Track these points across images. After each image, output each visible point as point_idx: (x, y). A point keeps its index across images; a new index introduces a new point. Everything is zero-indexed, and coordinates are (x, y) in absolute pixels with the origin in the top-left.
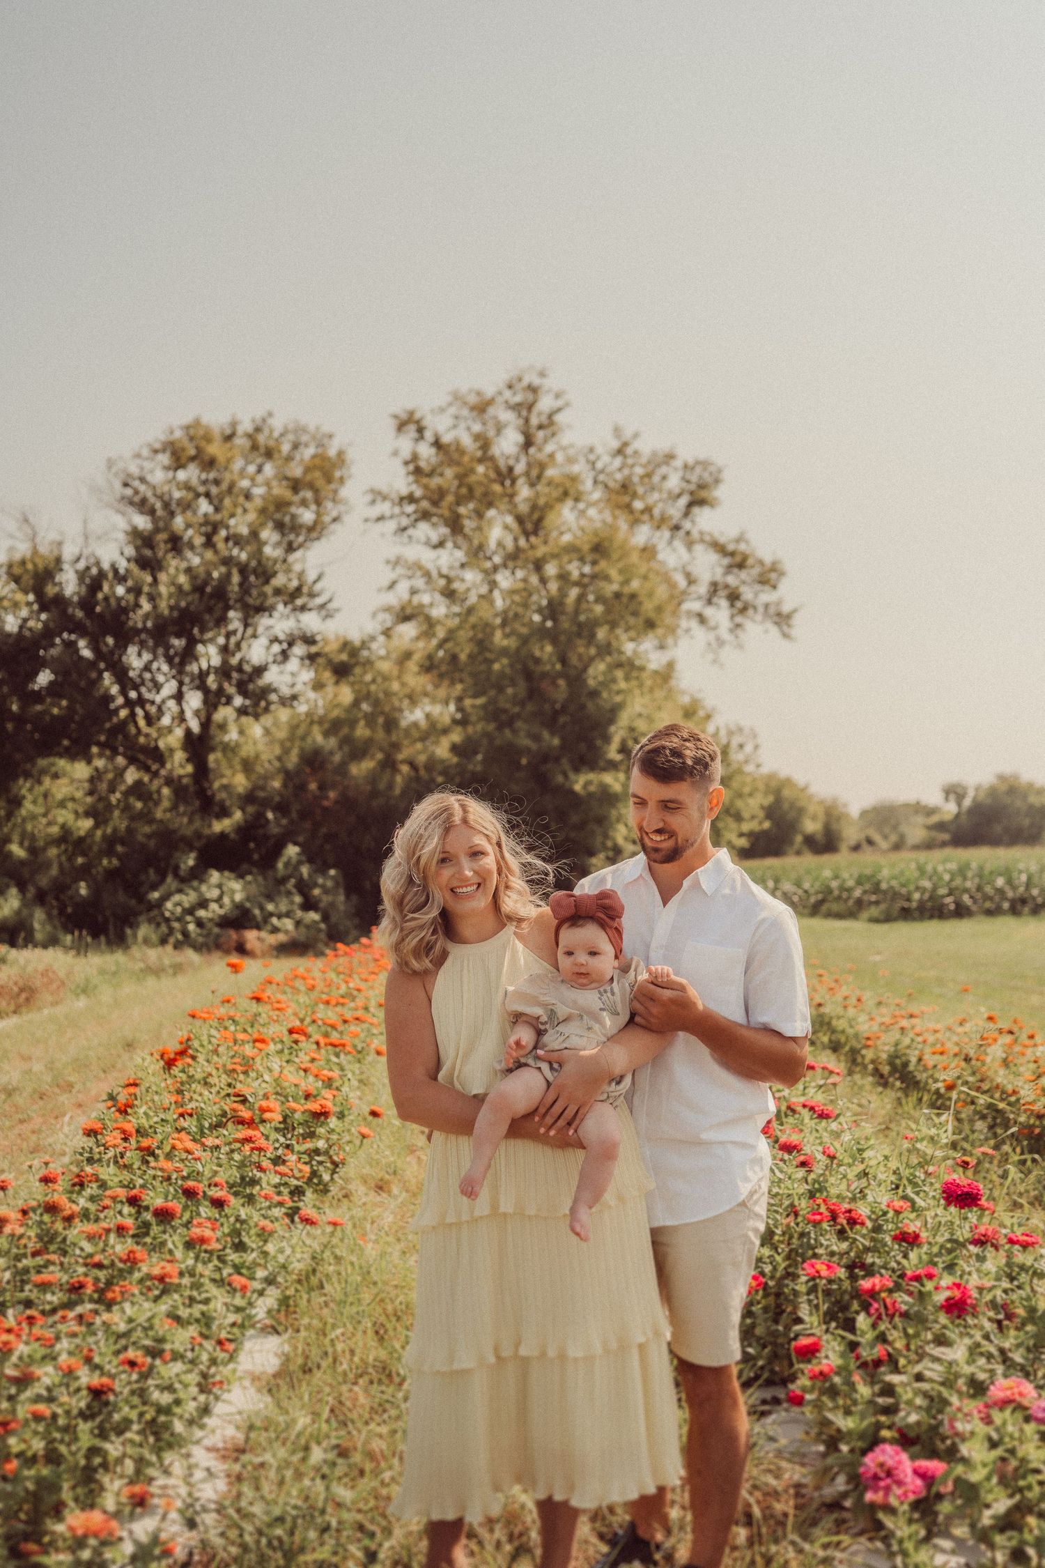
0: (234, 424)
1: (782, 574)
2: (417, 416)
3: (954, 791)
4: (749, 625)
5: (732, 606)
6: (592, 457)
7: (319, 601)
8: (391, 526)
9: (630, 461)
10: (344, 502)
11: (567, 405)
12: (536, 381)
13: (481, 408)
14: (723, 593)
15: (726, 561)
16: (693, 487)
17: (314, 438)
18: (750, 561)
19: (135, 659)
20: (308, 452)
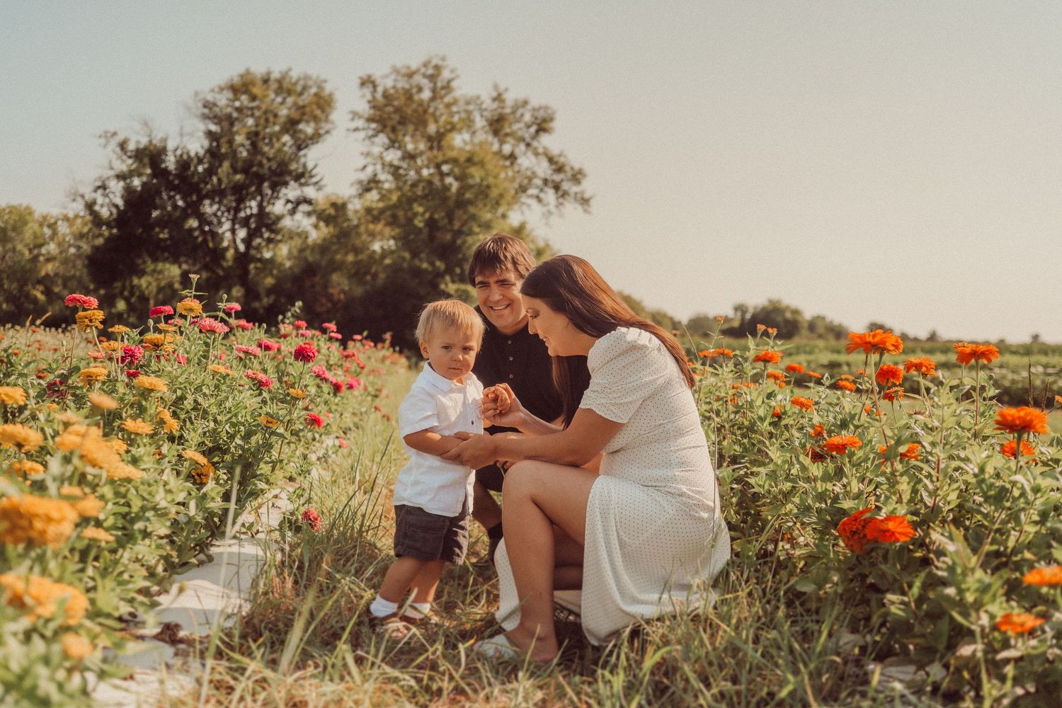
0: (269, 73)
1: (585, 176)
2: (373, 78)
3: (740, 309)
4: (566, 204)
5: (556, 192)
6: (478, 102)
7: (314, 180)
8: (362, 135)
9: (502, 104)
10: (333, 123)
11: (458, 77)
12: (440, 63)
13: (410, 75)
14: (550, 184)
15: (554, 167)
16: (538, 121)
17: (315, 83)
18: (567, 168)
19: (208, 208)
20: (313, 90)
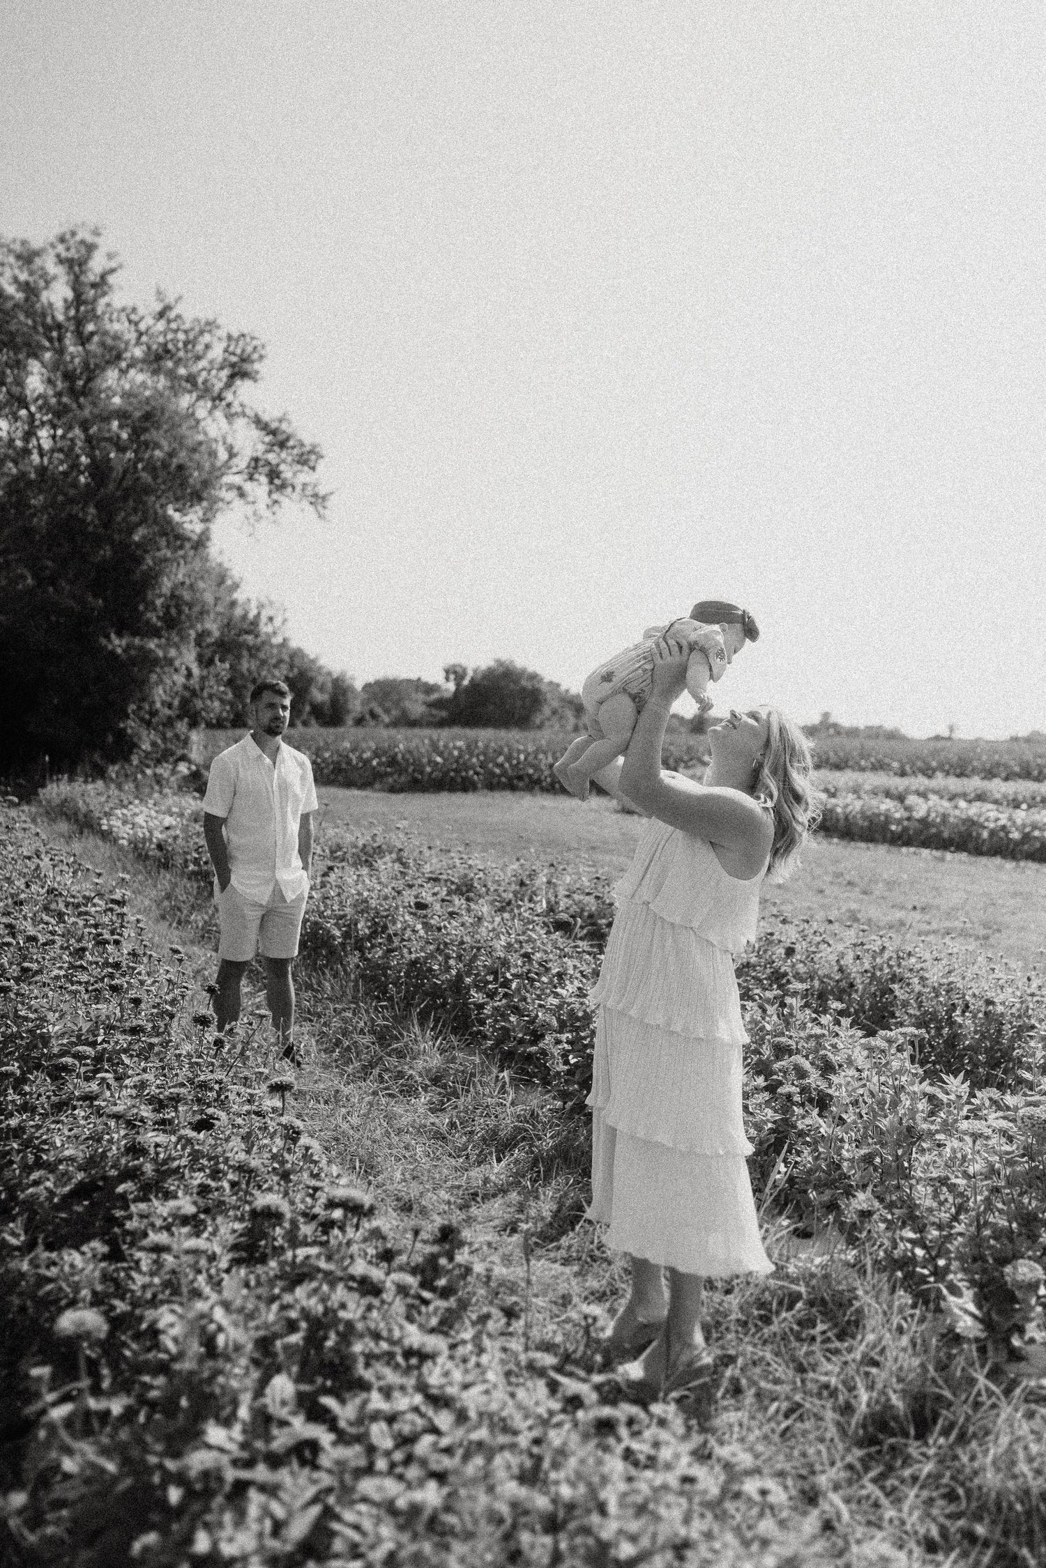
1: (320, 456)
3: (454, 672)
4: (285, 501)
5: (271, 482)
6: (134, 318)
9: (174, 326)
11: (121, 266)
12: (90, 239)
13: (27, 257)
14: (263, 469)
15: (268, 439)
16: (235, 359)
18: (291, 442)
